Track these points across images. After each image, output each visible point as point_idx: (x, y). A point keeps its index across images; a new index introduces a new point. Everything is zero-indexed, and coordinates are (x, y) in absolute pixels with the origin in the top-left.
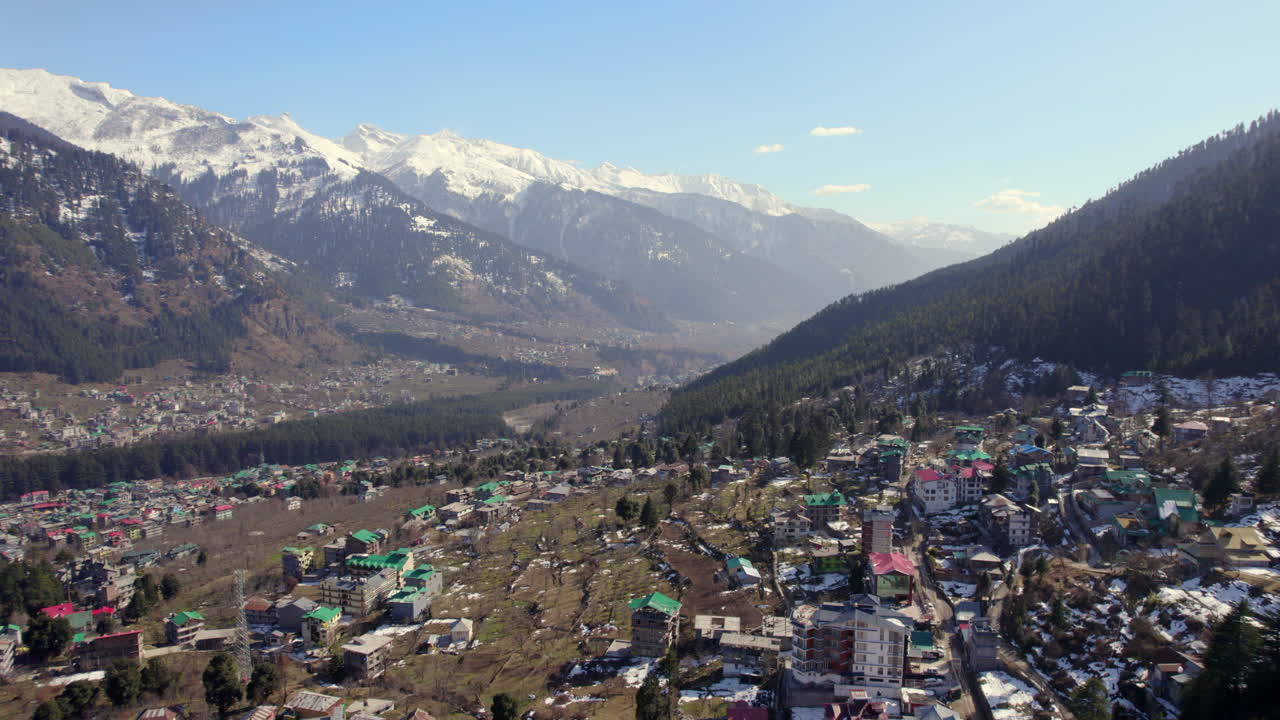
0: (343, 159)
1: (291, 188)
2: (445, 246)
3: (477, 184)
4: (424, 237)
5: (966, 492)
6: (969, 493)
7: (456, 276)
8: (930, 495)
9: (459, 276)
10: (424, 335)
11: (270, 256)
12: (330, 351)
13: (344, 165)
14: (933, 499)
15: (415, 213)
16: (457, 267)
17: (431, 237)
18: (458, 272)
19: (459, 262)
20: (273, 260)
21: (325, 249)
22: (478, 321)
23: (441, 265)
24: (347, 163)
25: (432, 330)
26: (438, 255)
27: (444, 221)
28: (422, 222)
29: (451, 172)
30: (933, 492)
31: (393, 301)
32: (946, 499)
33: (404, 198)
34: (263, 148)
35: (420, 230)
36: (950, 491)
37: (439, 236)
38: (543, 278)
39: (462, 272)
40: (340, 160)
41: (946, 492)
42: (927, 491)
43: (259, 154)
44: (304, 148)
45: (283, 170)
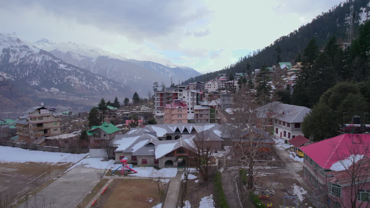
0: (35, 46)
1: (15, 54)
2: (70, 73)
3: (81, 56)
4: (63, 70)
5: (221, 85)
6: (222, 86)
7: (73, 82)
8: (209, 86)
9: (74, 82)
10: (62, 99)
11: (6, 74)
12: (27, 103)
13: (35, 48)
14: (210, 87)
15: (59, 63)
16: (73, 80)
17: (65, 70)
18: (74, 81)
19: (74, 78)
20: (7, 76)
21: (27, 73)
22: (80, 95)
23: (68, 79)
24: (36, 48)
25: (64, 98)
26: (67, 76)
27: (69, 66)
28: (62, 66)
29: (72, 53)
30: (210, 85)
31: (52, 90)
32: (215, 87)
33: (56, 58)
34: (5, 41)
35: (61, 68)
36: (216, 85)
37: (68, 70)
38: (101, 83)
39: (75, 81)
40: (34, 46)
41: (215, 85)
42: (209, 85)
43: (4, 43)
44: (20, 42)
45: (12, 49)
